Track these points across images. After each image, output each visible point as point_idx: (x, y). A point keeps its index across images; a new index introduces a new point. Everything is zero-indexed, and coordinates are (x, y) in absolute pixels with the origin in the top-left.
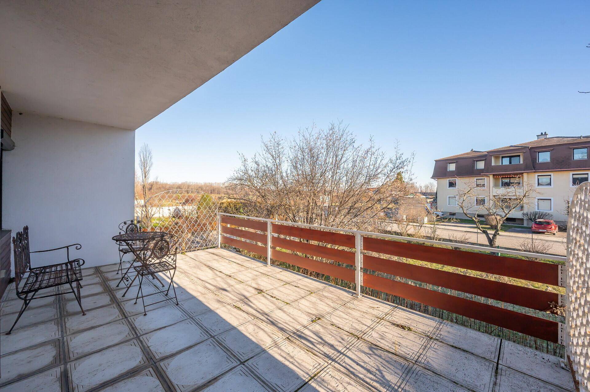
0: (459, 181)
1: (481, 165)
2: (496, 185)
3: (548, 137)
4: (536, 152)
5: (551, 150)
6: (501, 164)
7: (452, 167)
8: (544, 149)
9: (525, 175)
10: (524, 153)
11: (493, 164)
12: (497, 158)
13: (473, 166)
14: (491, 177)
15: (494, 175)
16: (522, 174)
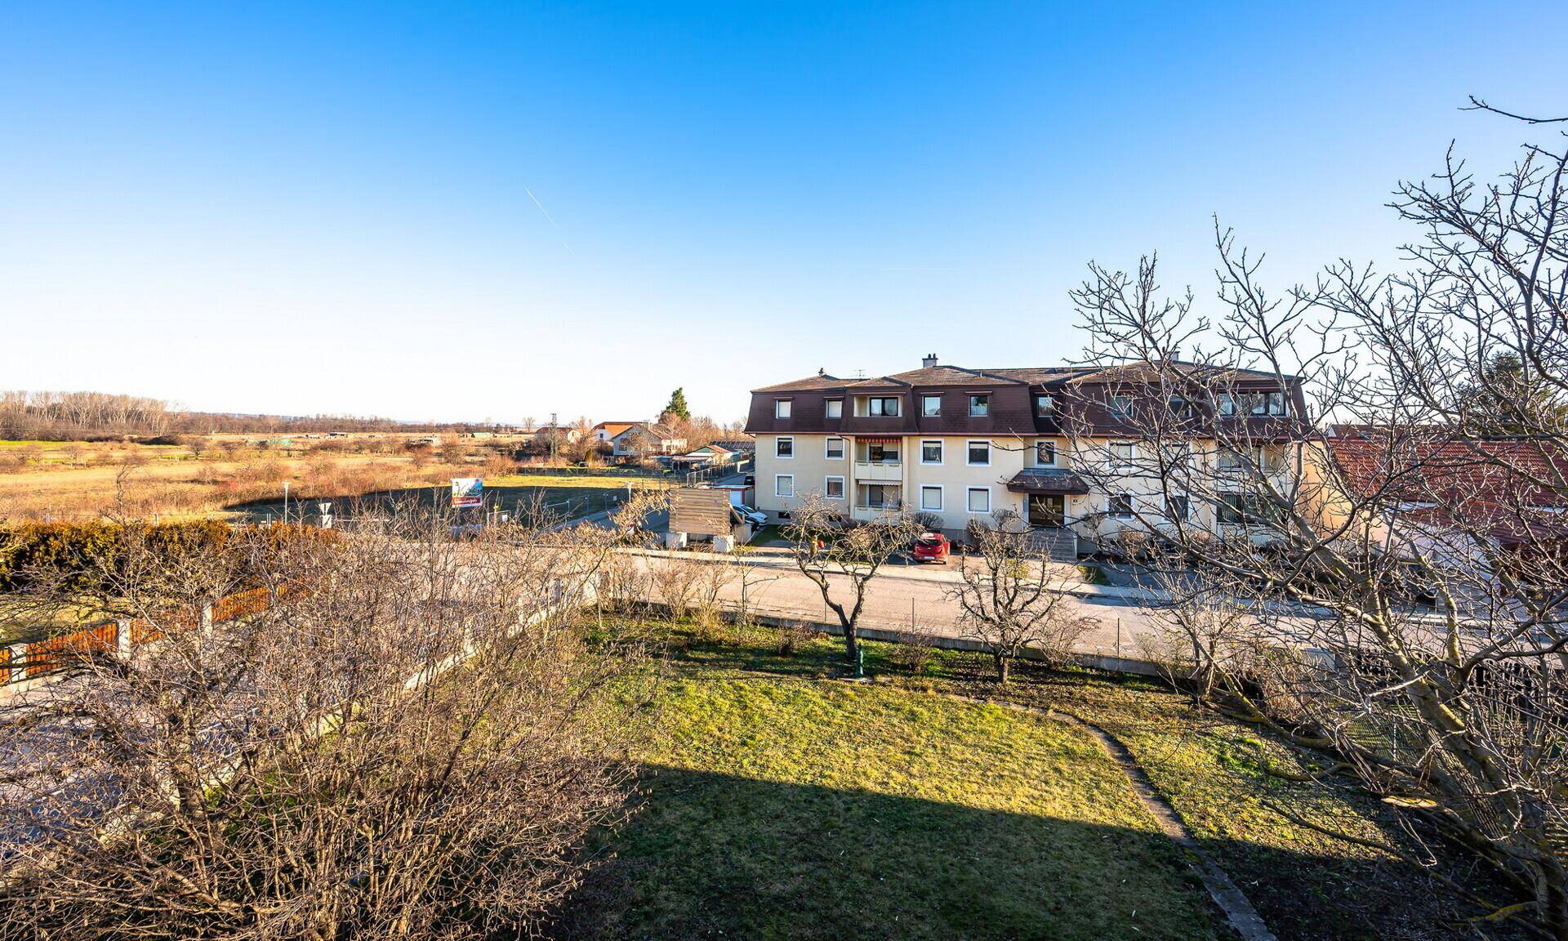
0: (798, 442)
1: (835, 410)
2: (860, 459)
3: (939, 363)
4: (921, 396)
5: (943, 395)
6: (868, 415)
7: (784, 410)
8: (933, 390)
9: (905, 439)
10: (904, 395)
11: (856, 414)
12: (862, 399)
13: (822, 410)
14: (853, 440)
15: (857, 437)
16: (900, 438)
